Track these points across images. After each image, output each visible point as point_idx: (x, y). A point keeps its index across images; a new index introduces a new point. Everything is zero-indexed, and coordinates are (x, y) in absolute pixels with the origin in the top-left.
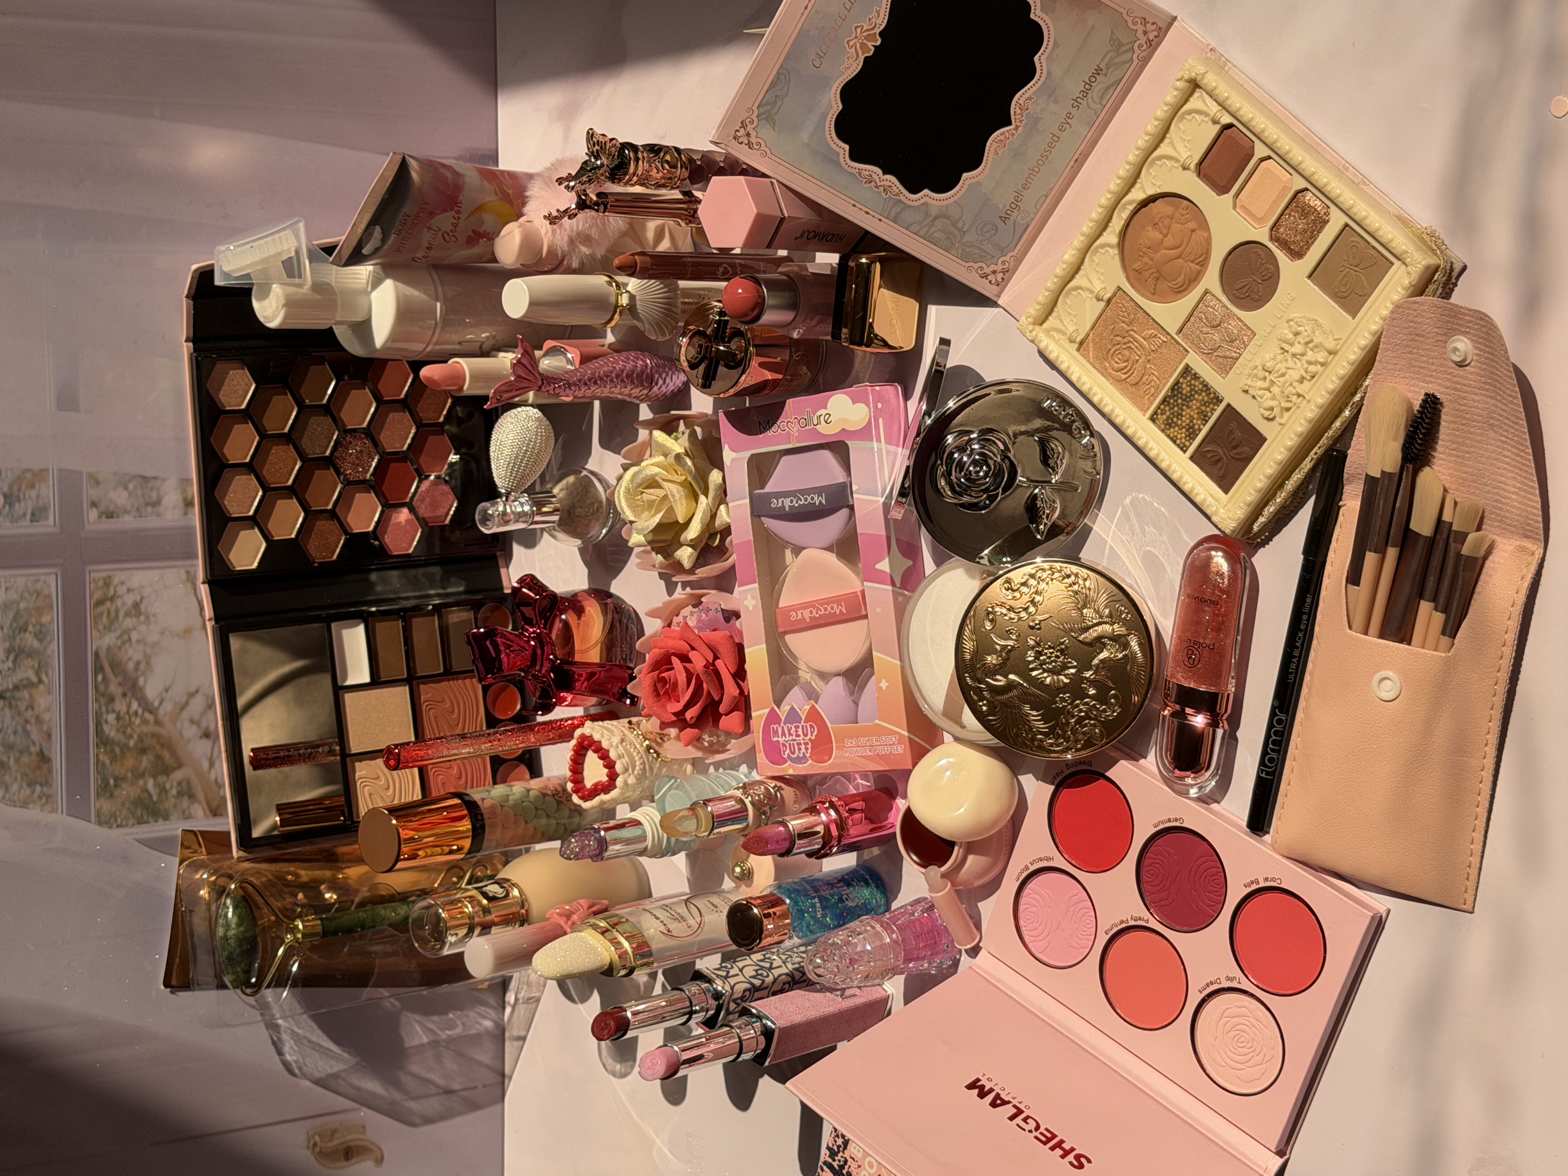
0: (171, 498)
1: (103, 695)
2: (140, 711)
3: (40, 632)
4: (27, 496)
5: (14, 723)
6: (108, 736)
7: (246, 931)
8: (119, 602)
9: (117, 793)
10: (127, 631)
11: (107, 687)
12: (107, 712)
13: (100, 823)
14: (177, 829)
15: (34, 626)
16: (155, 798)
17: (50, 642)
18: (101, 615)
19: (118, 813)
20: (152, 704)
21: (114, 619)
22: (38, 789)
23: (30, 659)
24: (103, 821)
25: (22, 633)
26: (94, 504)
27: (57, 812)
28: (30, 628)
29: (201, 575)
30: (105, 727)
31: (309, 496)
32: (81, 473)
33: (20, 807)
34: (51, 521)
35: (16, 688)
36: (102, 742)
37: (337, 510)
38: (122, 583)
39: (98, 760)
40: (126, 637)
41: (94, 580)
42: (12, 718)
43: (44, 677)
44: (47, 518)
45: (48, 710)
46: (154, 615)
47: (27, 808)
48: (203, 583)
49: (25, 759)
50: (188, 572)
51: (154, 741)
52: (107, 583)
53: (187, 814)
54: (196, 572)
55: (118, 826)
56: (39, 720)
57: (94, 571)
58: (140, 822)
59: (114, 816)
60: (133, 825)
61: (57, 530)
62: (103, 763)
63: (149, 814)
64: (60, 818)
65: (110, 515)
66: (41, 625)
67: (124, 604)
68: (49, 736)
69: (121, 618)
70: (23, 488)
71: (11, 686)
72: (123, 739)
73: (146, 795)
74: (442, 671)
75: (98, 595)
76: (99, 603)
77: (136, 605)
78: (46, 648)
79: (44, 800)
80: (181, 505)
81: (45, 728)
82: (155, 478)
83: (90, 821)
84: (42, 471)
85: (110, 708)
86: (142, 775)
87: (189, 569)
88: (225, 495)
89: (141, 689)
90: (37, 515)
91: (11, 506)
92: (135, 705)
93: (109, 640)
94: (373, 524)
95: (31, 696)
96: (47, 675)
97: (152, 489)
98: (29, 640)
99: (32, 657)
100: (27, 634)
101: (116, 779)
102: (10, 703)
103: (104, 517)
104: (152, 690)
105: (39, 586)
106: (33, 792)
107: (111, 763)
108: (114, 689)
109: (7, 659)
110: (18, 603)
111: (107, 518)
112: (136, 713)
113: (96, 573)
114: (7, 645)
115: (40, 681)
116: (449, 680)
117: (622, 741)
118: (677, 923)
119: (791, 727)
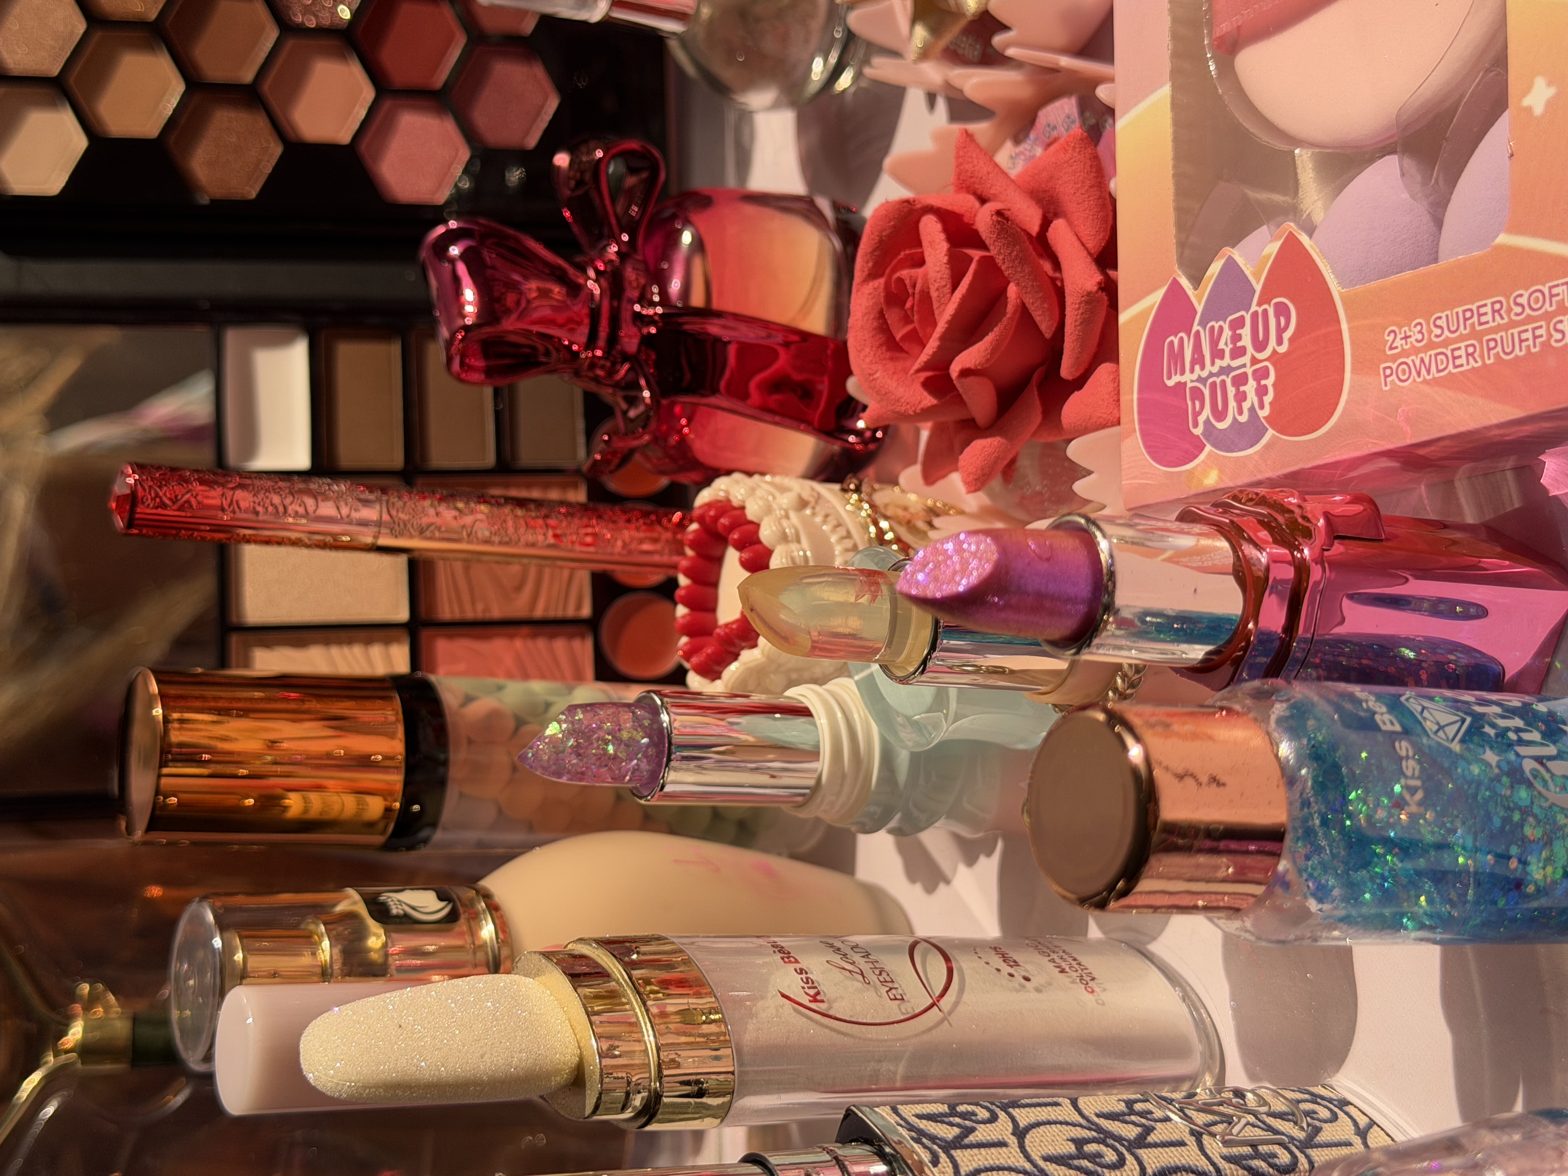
31: (199, 52)
37: (263, 86)
74: (492, 461)
94: (355, 126)
117: (803, 504)
118: (856, 984)
119: (1221, 329)
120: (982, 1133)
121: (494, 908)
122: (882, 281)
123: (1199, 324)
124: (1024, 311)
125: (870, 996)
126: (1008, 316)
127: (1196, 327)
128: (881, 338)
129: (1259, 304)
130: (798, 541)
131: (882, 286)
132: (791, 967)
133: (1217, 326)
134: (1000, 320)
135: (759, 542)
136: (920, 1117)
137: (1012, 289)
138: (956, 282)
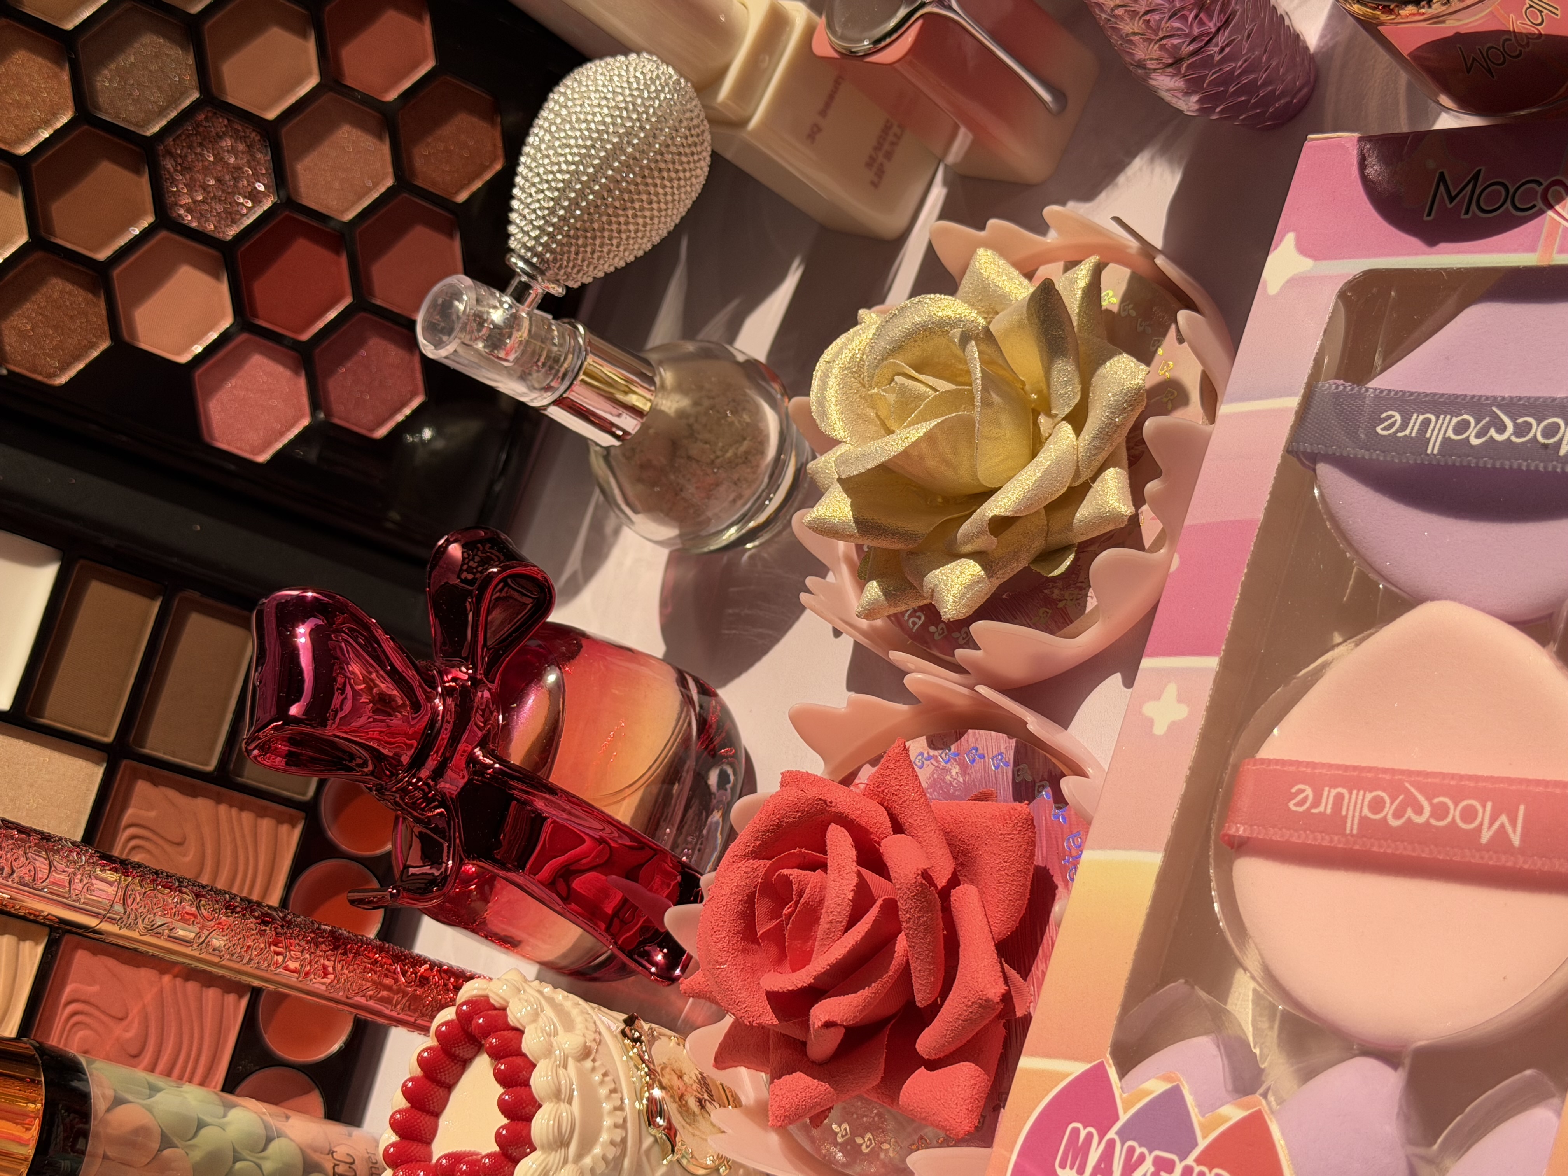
37: (116, 273)
74: (211, 767)
94: (198, 349)
116: (219, 800)
117: (586, 1053)
119: (1142, 1159)
122: (763, 865)
123: (1117, 1133)
124: (906, 971)
126: (890, 973)
127: (1112, 1134)
128: (740, 925)
129: (1198, 1161)
130: (570, 1102)
131: (763, 871)
133: (1139, 1150)
134: (881, 977)
135: (526, 1084)
137: (901, 943)
138: (852, 922)
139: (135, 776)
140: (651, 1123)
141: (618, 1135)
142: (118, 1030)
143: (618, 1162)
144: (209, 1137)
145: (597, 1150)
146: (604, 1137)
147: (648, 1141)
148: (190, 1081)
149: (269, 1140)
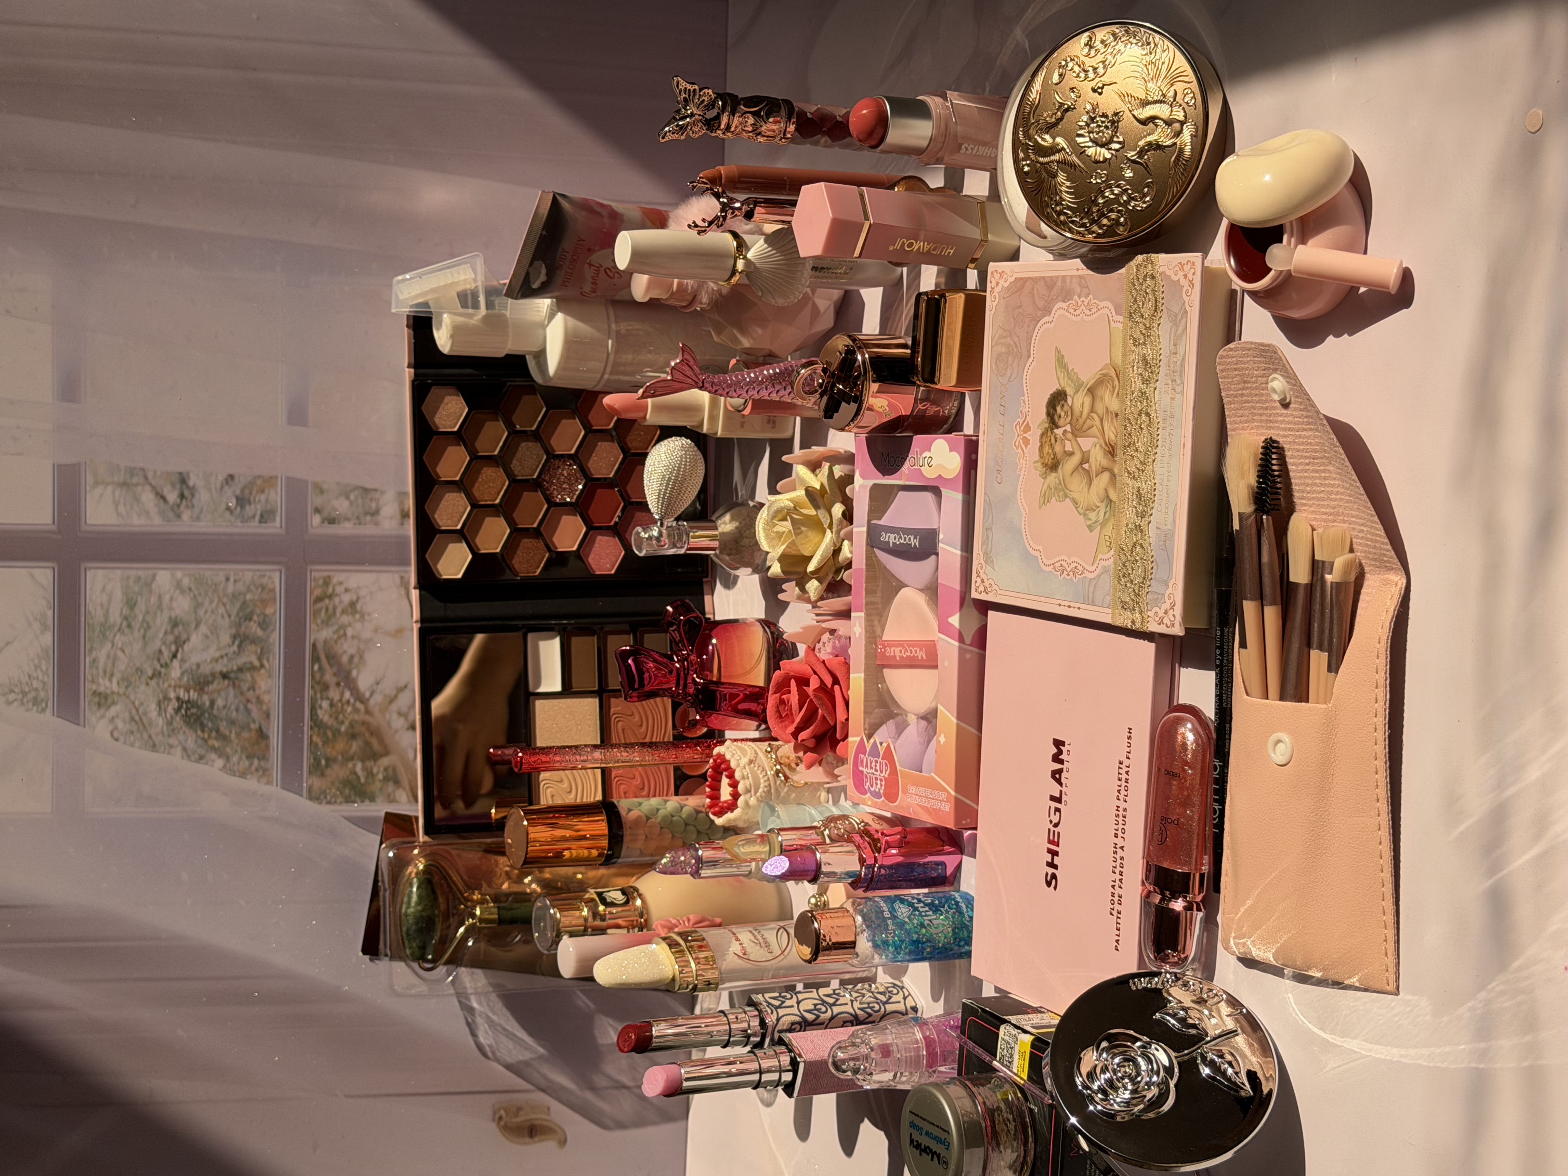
0: (389, 510)
1: (319, 683)
2: (352, 701)
3: (264, 622)
4: (257, 499)
5: (237, 701)
6: (321, 721)
7: (423, 910)
8: (337, 600)
9: (328, 772)
10: (343, 627)
11: (322, 676)
12: (322, 698)
13: (311, 798)
14: (381, 811)
15: (258, 616)
16: (363, 780)
17: (272, 631)
18: (320, 610)
19: (328, 791)
20: (363, 695)
21: (331, 615)
22: (256, 762)
23: (253, 646)
24: (315, 796)
25: (247, 622)
26: (317, 511)
27: (272, 785)
28: (255, 618)
29: (413, 580)
30: (319, 712)
31: (516, 515)
32: (306, 482)
33: (240, 776)
34: (277, 523)
35: (240, 670)
36: (315, 725)
37: (542, 529)
38: (341, 583)
39: (311, 742)
40: (342, 632)
41: (315, 580)
42: (235, 696)
43: (265, 662)
44: (274, 520)
45: (268, 692)
46: (369, 614)
47: (245, 778)
48: (415, 588)
49: (245, 734)
50: (402, 578)
51: (363, 729)
52: (327, 582)
53: (392, 797)
54: (409, 577)
55: (329, 803)
56: (259, 701)
57: (315, 571)
58: (348, 800)
59: (324, 793)
60: (341, 803)
61: (282, 531)
62: (317, 745)
63: (356, 794)
64: (275, 790)
65: (332, 521)
66: (265, 616)
67: (341, 602)
68: (268, 715)
69: (338, 614)
70: (254, 492)
71: (235, 668)
72: (335, 725)
73: (355, 777)
75: (318, 592)
76: (319, 599)
77: (353, 604)
78: (268, 637)
79: (261, 772)
80: (398, 516)
81: (264, 708)
82: (375, 490)
83: (301, 796)
84: (271, 478)
85: (324, 696)
86: (352, 759)
87: (403, 574)
88: (436, 509)
89: (354, 681)
90: (265, 517)
91: (242, 507)
92: (347, 695)
93: (326, 634)
94: (578, 543)
95: (252, 677)
96: (268, 661)
97: (371, 500)
98: (254, 628)
99: (255, 644)
100: (252, 623)
101: (328, 760)
102: (234, 684)
103: (326, 522)
104: (364, 682)
105: (265, 580)
106: (251, 765)
107: (323, 745)
108: (329, 677)
109: (233, 643)
110: (245, 594)
111: (329, 523)
112: (348, 702)
113: (317, 572)
114: (233, 631)
115: (262, 666)
117: (751, 762)
118: (758, 947)
119: (872, 760)
120: (787, 1003)
121: (640, 895)
123: (867, 755)
124: (824, 717)
125: (762, 951)
126: (820, 719)
129: (883, 759)
130: (749, 778)
131: (778, 696)
132: (738, 943)
135: (734, 776)
136: (770, 998)
137: (820, 711)
138: (800, 710)
139: (609, 698)
140: (778, 776)
141: (766, 784)
142: (634, 782)
143: (769, 791)
144: (662, 812)
145: (760, 790)
146: (762, 786)
147: (778, 782)
148: (654, 796)
149: (682, 808)
